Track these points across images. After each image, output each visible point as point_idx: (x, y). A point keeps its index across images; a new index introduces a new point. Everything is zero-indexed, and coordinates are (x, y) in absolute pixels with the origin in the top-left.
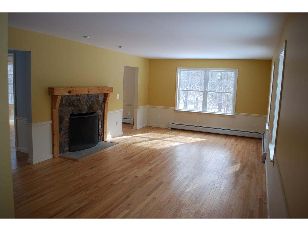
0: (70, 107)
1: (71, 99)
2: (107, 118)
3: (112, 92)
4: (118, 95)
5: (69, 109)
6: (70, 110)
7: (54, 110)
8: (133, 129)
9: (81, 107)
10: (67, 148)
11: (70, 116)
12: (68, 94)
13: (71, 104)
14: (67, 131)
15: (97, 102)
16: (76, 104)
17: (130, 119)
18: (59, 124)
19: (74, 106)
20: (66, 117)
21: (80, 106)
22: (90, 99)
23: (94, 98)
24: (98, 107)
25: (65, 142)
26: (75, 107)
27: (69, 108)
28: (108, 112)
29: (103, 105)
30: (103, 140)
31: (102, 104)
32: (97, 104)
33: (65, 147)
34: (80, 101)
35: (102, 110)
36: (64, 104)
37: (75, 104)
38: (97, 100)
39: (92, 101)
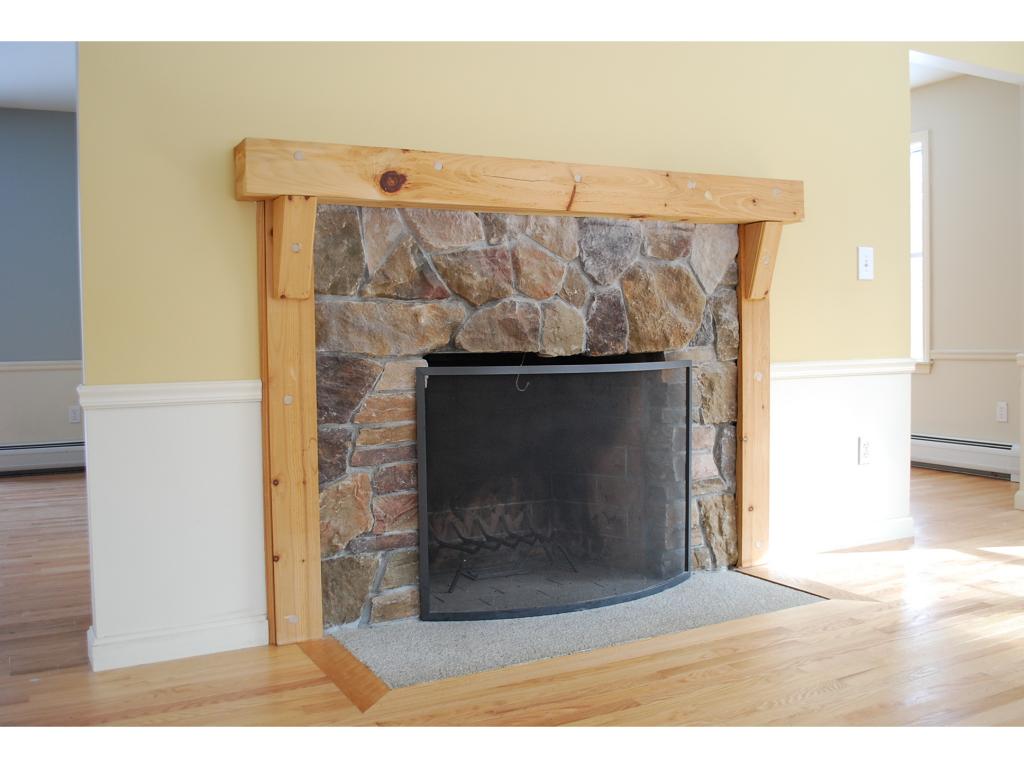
0: (423, 299)
1: (434, 242)
2: (765, 407)
3: (796, 215)
4: (867, 253)
5: (416, 316)
6: (423, 321)
7: (273, 306)
8: (1010, 506)
9: (530, 308)
10: (406, 591)
11: (424, 364)
12: (374, 194)
13: (440, 281)
14: (404, 465)
15: (674, 289)
16: (476, 279)
17: (1008, 447)
18: (321, 408)
19: (461, 293)
20: (389, 365)
21: (519, 300)
22: (607, 254)
23: (649, 252)
24: (682, 319)
25: (385, 546)
26: (473, 306)
27: (418, 306)
28: (773, 367)
29: (727, 314)
30: (735, 565)
31: (718, 304)
32: (679, 299)
33: (383, 578)
34: (516, 262)
35: (720, 345)
36: (372, 272)
37: (467, 280)
38: (677, 275)
39: (632, 276)
